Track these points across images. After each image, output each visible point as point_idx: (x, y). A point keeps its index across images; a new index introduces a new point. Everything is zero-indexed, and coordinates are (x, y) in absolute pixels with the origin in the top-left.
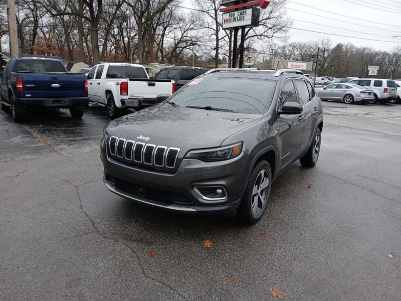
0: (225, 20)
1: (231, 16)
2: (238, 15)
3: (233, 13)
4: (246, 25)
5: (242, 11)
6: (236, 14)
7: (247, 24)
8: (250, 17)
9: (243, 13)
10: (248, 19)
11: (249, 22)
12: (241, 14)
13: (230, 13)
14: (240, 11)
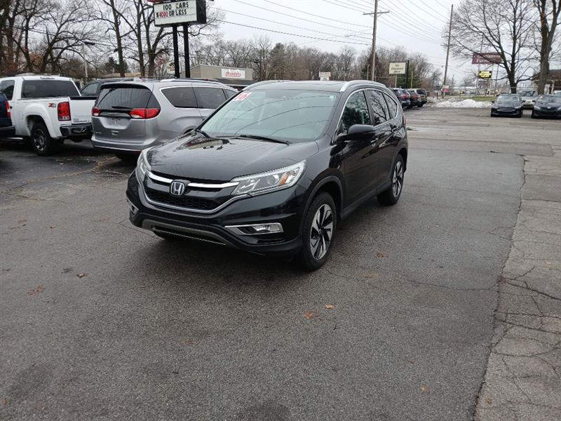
0: (157, 14)
1: (165, 8)
2: (177, 8)
3: (168, 4)
4: (190, 22)
5: (182, 2)
6: (174, 6)
7: (191, 20)
8: (194, 11)
9: (184, 6)
10: (191, 13)
11: (195, 18)
12: (180, 6)
13: (165, 5)
14: (179, 3)
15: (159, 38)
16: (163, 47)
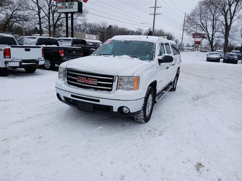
0: (59, 7)
1: (63, 5)
2: (68, 5)
3: (64, 3)
5: (71, 2)
6: (67, 4)
7: (75, 11)
8: (77, 7)
9: (72, 4)
10: (75, 8)
11: (77, 10)
13: (63, 3)
14: (69, 3)
15: (58, 20)
16: (60, 24)
